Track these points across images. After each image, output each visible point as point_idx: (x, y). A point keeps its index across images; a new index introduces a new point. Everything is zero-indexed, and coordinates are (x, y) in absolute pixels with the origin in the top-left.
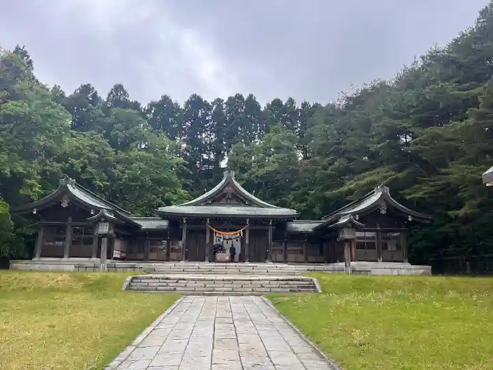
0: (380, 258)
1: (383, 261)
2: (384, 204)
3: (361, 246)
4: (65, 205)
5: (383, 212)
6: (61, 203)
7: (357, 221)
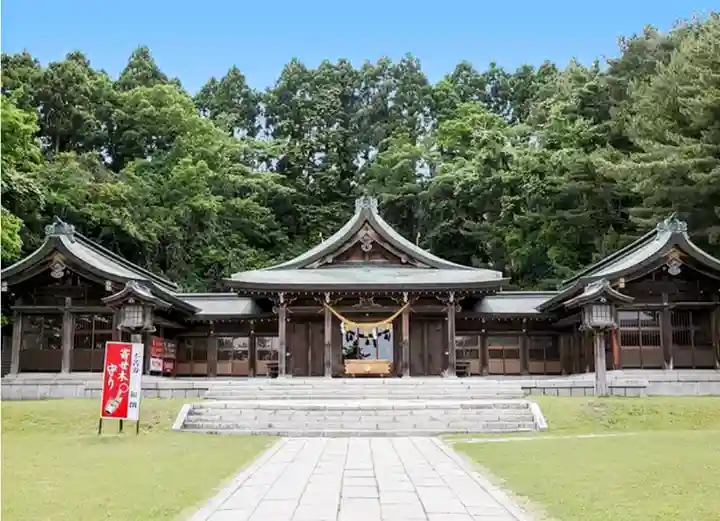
0: (668, 362)
1: (675, 368)
2: (676, 255)
3: (629, 340)
4: (58, 273)
5: (675, 270)
6: (50, 270)
7: (621, 291)
